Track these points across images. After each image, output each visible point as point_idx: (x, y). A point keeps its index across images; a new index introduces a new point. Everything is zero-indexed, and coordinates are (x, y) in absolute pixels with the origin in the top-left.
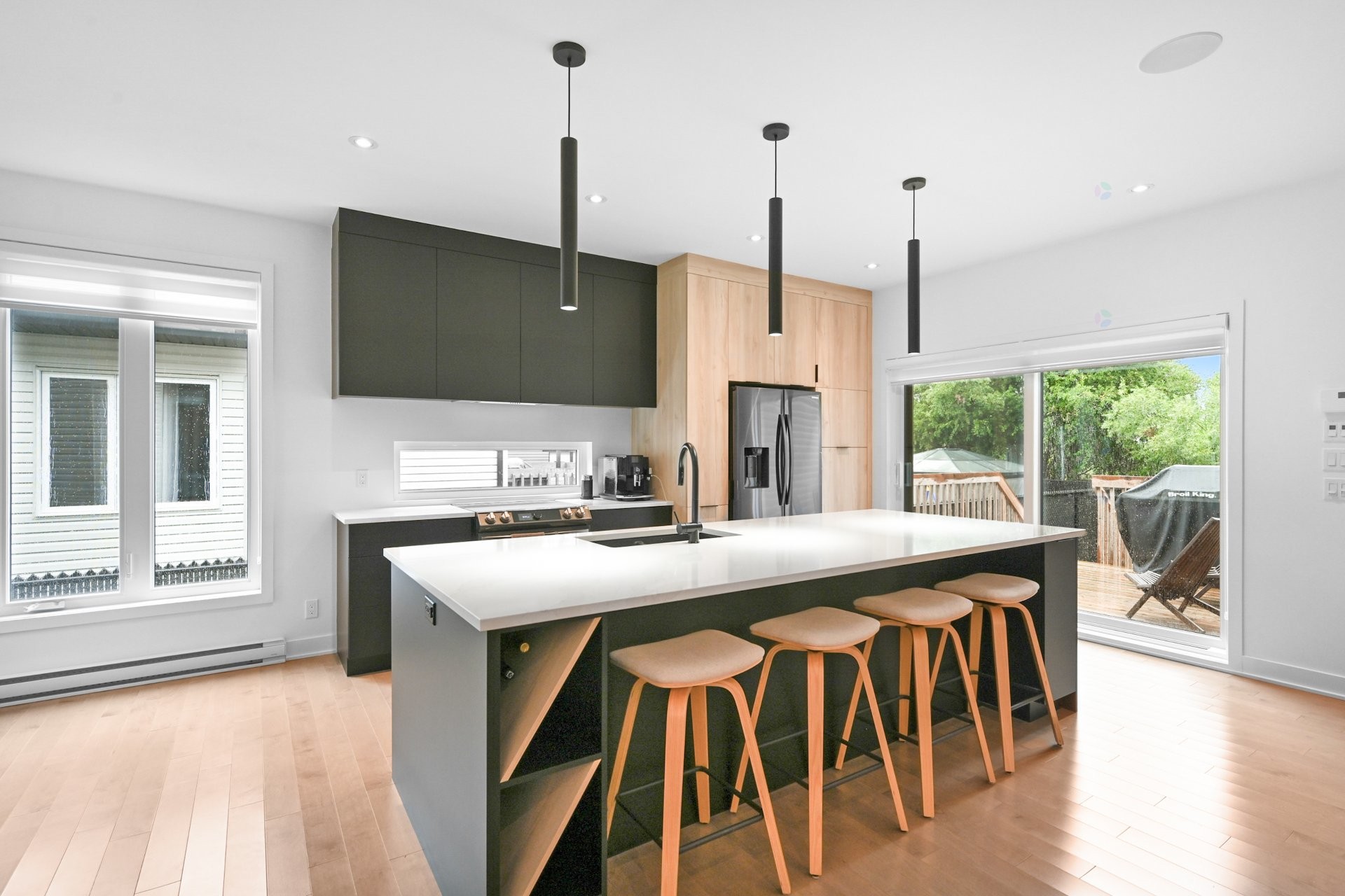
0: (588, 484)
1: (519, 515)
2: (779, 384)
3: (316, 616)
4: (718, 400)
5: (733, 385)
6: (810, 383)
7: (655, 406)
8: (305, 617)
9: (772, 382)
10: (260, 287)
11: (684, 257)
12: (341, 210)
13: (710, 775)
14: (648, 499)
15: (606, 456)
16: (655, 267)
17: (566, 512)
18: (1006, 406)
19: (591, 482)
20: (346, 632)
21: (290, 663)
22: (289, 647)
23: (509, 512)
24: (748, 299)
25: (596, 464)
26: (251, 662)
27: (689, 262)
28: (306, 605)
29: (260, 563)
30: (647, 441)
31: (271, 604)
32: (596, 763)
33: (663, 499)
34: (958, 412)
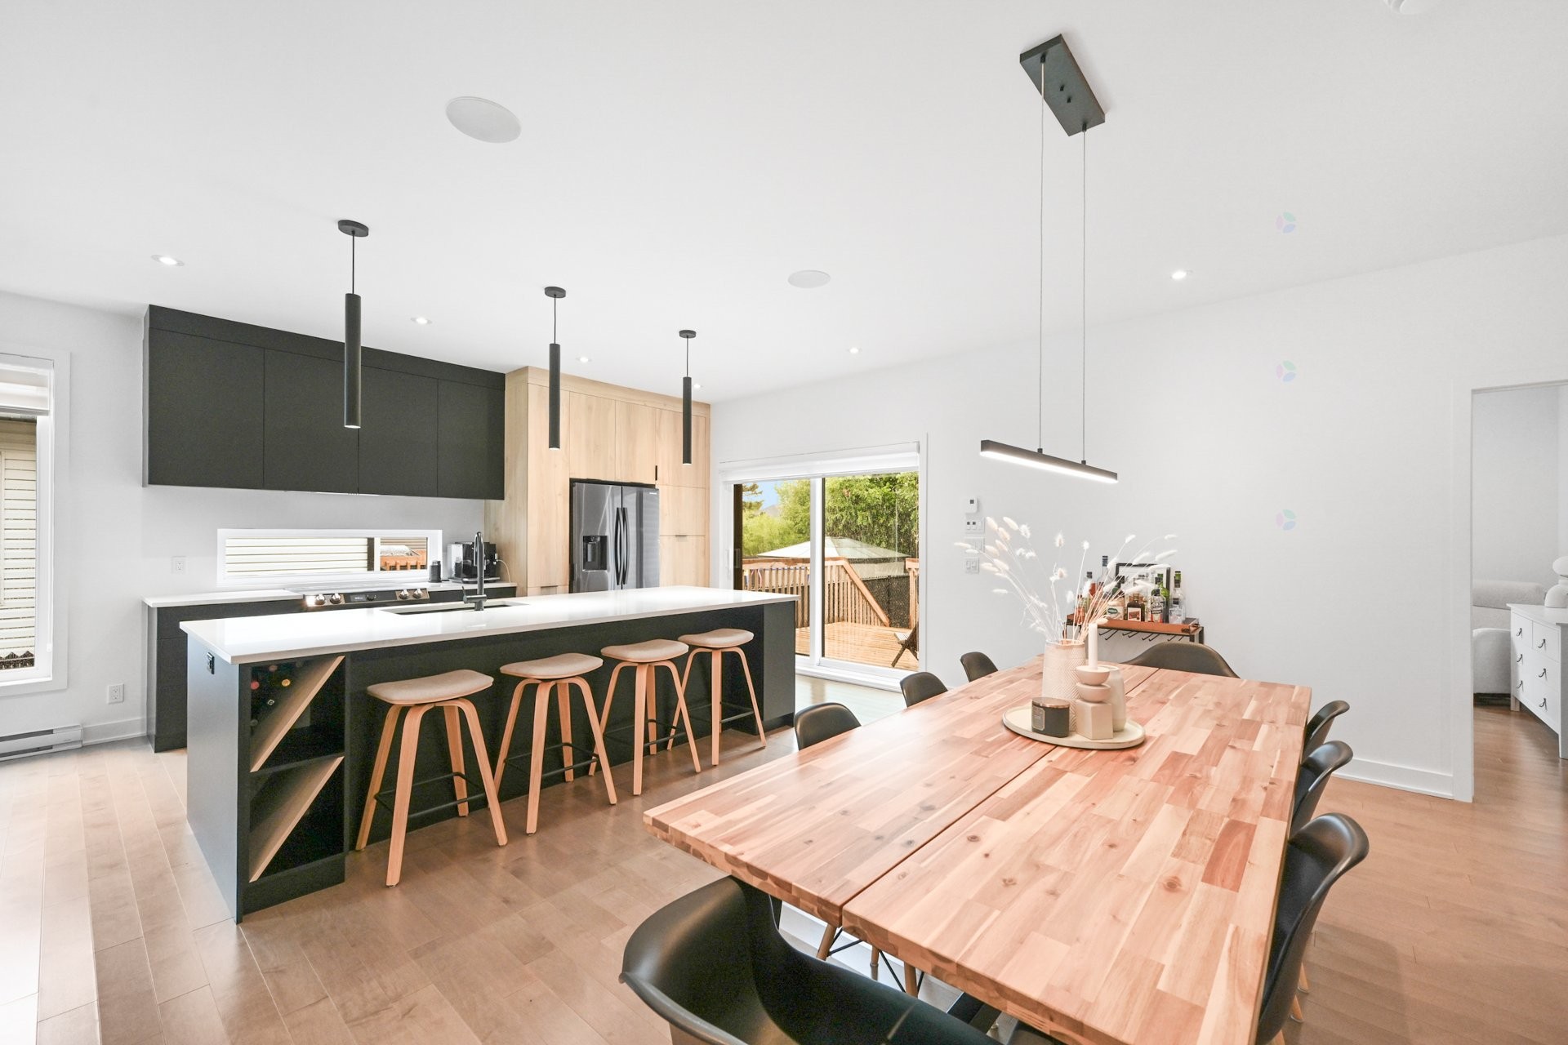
0: (436, 569)
1: (351, 597)
2: (620, 481)
3: (121, 700)
4: (560, 495)
5: (573, 482)
6: (651, 481)
7: (503, 499)
8: (108, 702)
9: (613, 480)
10: (52, 374)
11: (526, 369)
12: (152, 307)
13: (466, 780)
14: (494, 581)
15: (456, 543)
16: (502, 376)
17: (402, 593)
18: (884, 500)
19: (439, 567)
20: (154, 715)
21: (85, 746)
22: (85, 732)
23: (339, 594)
24: (590, 408)
25: (445, 550)
26: (38, 749)
27: (530, 374)
28: (108, 690)
29: (51, 650)
30: (497, 529)
31: (65, 690)
32: (339, 760)
33: (508, 581)
34: (847, 504)
